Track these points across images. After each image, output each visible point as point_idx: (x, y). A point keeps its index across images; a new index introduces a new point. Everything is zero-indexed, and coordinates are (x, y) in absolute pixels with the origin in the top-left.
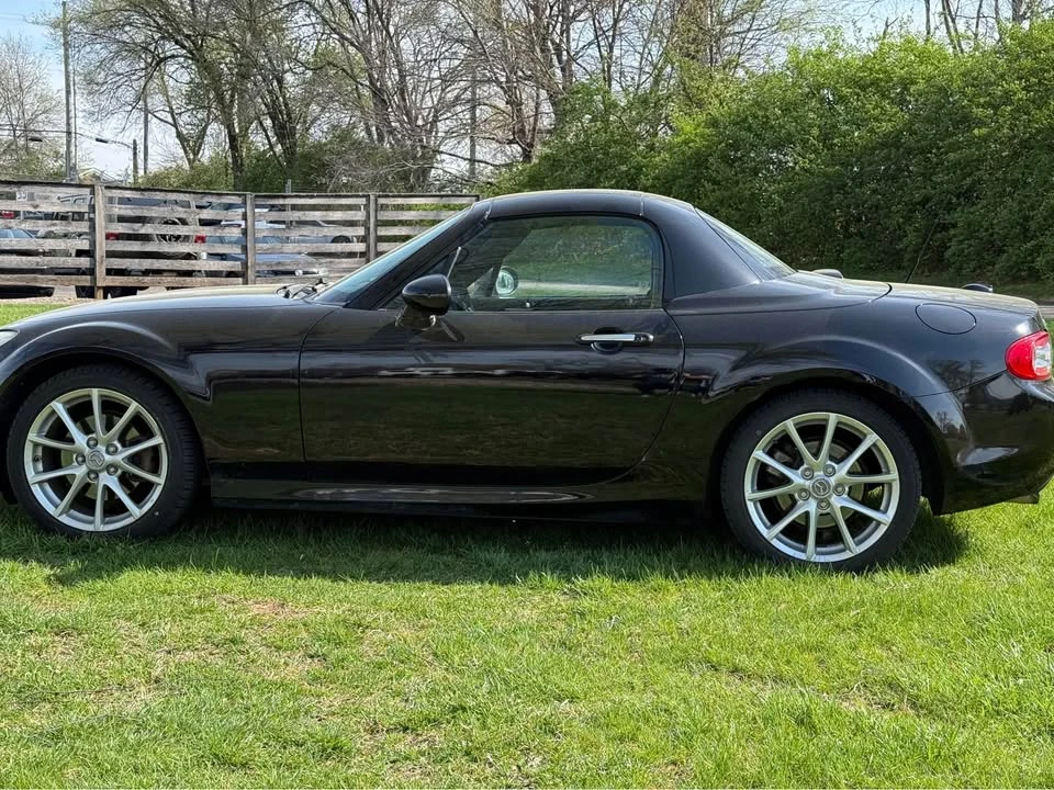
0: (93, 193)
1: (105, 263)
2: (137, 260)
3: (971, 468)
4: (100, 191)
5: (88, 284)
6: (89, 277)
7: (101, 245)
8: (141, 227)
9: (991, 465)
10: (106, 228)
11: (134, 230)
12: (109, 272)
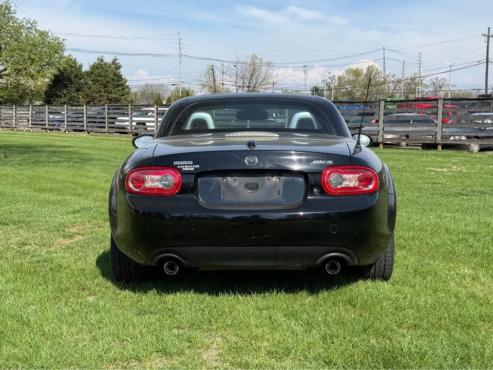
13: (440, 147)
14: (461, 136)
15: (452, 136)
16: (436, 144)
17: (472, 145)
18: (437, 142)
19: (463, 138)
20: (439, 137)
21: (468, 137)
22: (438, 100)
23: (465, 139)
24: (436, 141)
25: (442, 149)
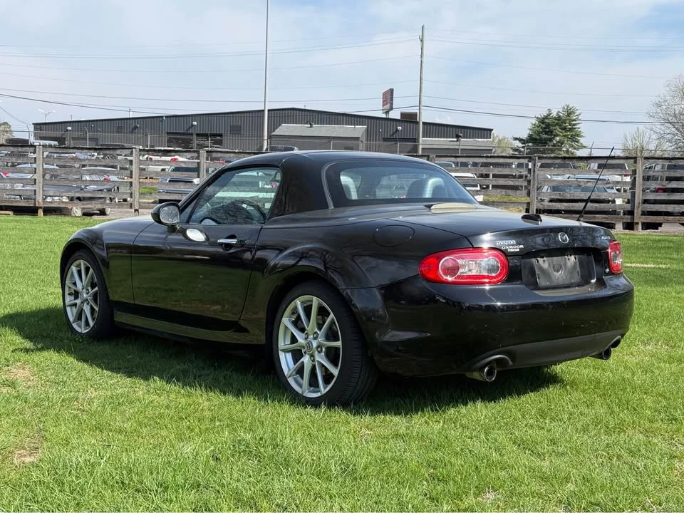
0: (635, 162)
1: (640, 208)
2: (664, 206)
3: (387, 343)
4: (640, 161)
5: (629, 221)
6: (629, 216)
7: (639, 195)
8: (668, 184)
9: (403, 342)
10: (643, 184)
11: (663, 186)
12: (643, 213)
13: (40, 212)
14: (62, 197)
15: (50, 196)
16: (35, 207)
17: (74, 209)
18: (37, 205)
19: (65, 199)
20: (39, 198)
21: (72, 199)
22: (35, 146)
23: (67, 200)
24: (35, 204)
25: (45, 214)
